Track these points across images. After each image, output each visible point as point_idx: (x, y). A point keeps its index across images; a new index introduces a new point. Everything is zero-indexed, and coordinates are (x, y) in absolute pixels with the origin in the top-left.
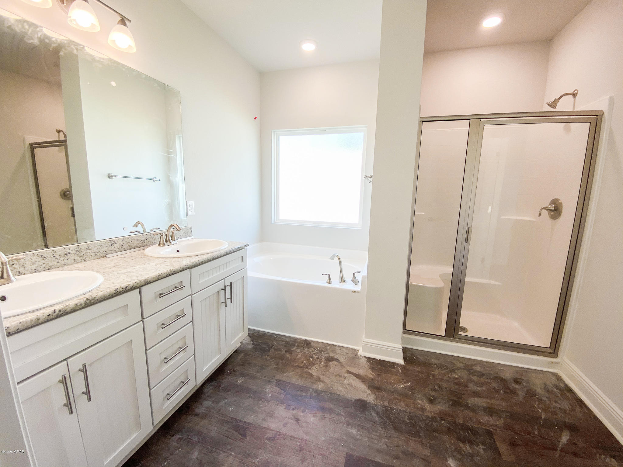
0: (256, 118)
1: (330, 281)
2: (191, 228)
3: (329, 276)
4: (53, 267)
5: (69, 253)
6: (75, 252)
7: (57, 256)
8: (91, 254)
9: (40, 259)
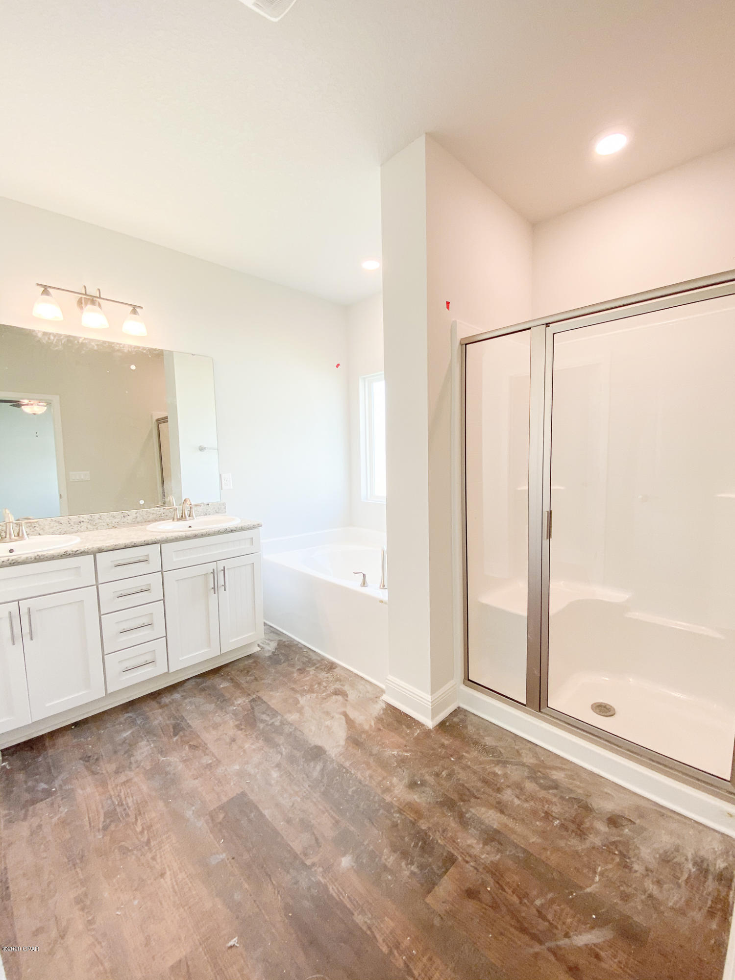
0: (338, 366)
1: (364, 584)
2: (224, 504)
3: (364, 575)
4: (67, 532)
5: (83, 522)
6: (88, 521)
7: (72, 523)
8: (103, 524)
9: (57, 524)
